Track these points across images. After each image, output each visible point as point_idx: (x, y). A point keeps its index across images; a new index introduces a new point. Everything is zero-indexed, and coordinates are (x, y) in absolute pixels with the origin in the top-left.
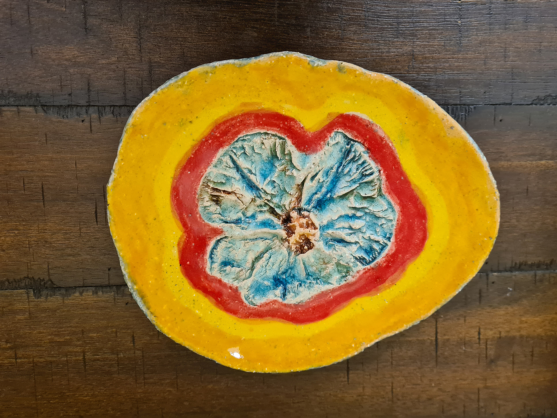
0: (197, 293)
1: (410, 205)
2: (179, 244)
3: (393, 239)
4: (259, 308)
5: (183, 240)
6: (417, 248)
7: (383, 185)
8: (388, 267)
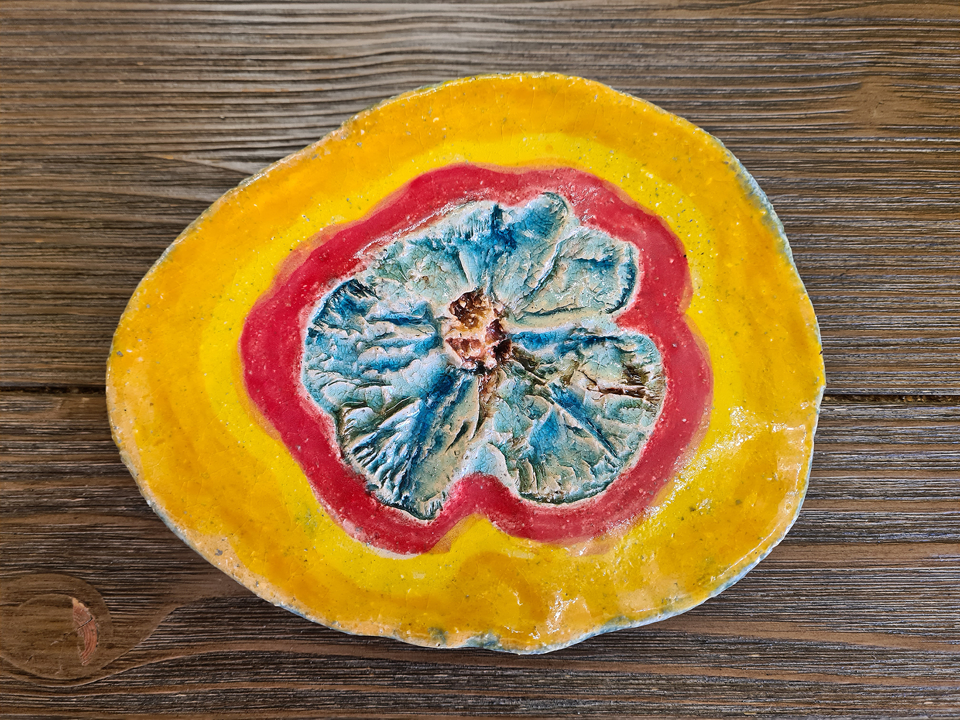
0: (652, 209)
1: (280, 400)
2: (691, 293)
3: (305, 334)
4: (539, 189)
5: (683, 301)
6: (258, 322)
7: (333, 432)
8: (310, 281)
